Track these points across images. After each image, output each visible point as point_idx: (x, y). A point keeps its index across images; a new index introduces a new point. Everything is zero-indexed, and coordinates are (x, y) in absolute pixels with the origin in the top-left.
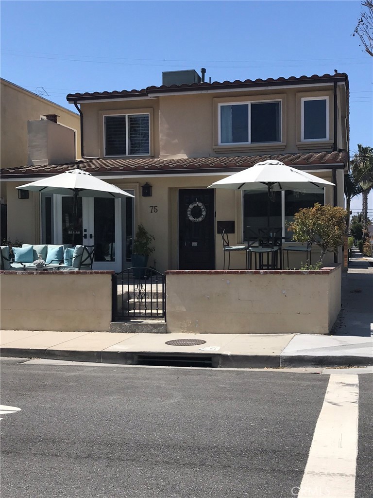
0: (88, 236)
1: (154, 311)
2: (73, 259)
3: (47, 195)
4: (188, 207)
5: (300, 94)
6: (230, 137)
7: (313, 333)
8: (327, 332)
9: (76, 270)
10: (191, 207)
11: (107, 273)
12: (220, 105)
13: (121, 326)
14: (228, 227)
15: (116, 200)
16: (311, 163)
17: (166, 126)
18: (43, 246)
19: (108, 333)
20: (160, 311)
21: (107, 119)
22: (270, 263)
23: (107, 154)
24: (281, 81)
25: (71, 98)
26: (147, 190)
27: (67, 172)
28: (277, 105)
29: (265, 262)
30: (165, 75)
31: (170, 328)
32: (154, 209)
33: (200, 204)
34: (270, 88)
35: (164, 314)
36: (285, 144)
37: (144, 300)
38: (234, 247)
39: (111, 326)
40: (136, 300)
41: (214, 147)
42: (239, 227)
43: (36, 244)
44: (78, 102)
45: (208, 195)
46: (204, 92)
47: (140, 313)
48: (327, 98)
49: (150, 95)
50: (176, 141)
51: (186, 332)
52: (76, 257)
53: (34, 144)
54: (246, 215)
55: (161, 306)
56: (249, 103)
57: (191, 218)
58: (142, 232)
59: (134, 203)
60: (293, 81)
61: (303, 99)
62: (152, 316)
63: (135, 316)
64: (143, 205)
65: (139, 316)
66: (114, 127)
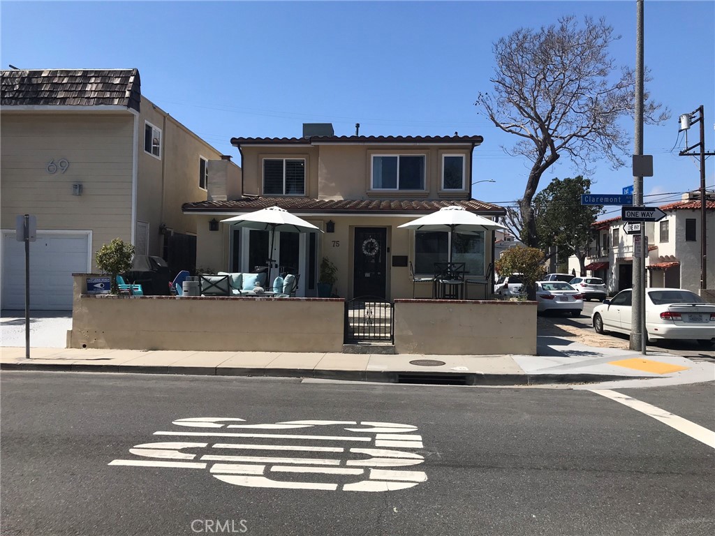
0: (274, 266)
1: (383, 335)
2: (284, 288)
3: (236, 230)
4: (363, 243)
5: (442, 151)
6: (381, 184)
7: (524, 354)
8: (536, 353)
9: (287, 297)
10: (365, 242)
12: (373, 156)
13: (353, 348)
14: (401, 261)
15: (301, 235)
17: (324, 171)
19: (341, 354)
20: (388, 335)
21: (266, 161)
22: (452, 294)
23: (265, 192)
24: (428, 139)
25: (235, 142)
26: (330, 227)
28: (422, 158)
29: (447, 292)
30: (306, 126)
31: (398, 350)
32: (336, 243)
33: (374, 241)
34: (418, 144)
35: (392, 337)
36: (428, 192)
37: (373, 325)
38: (423, 279)
39: (345, 347)
40: (366, 325)
41: (368, 191)
42: (412, 259)
44: (242, 145)
45: (381, 233)
46: (361, 144)
48: (463, 155)
49: (312, 144)
50: (333, 184)
51: (412, 353)
53: (214, 181)
54: (417, 251)
55: (388, 330)
56: (398, 156)
57: (365, 252)
58: (325, 264)
59: (318, 237)
60: (437, 139)
61: (444, 155)
62: (379, 339)
63: (360, 339)
64: (326, 239)
65: (364, 338)
66: (272, 169)
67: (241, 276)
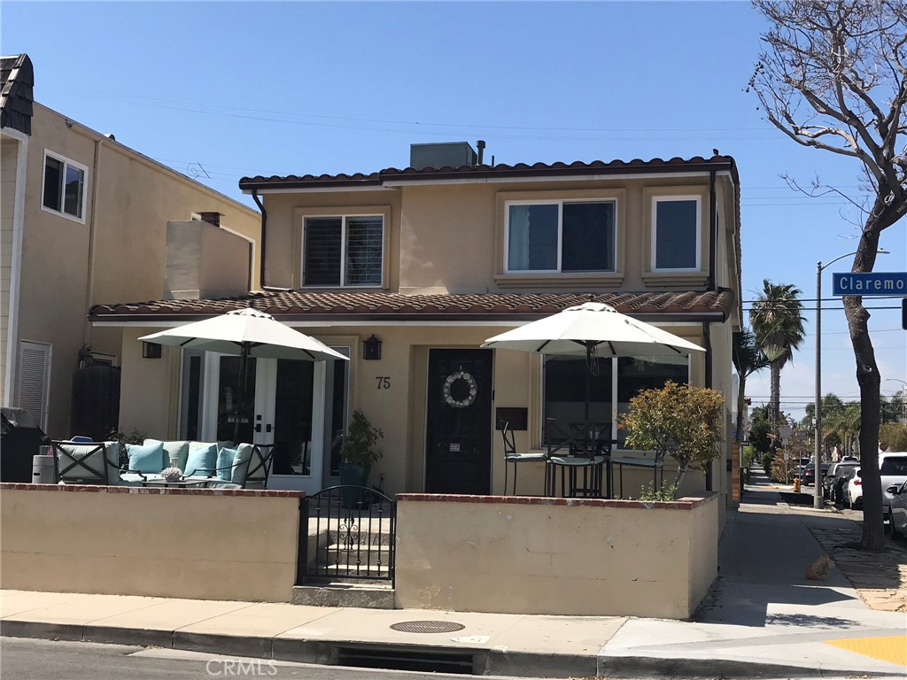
0: (263, 428)
1: (374, 568)
2: (234, 468)
3: (194, 354)
4: (445, 381)
5: (649, 190)
6: (526, 260)
7: (661, 617)
8: (687, 615)
9: (238, 487)
10: (450, 380)
11: (292, 495)
12: (508, 204)
13: (312, 594)
14: (516, 418)
15: (317, 365)
16: (664, 311)
17: (413, 238)
18: (182, 443)
19: (288, 605)
20: (385, 568)
21: (308, 221)
22: (588, 487)
23: (307, 282)
24: (617, 167)
25: (247, 185)
26: (372, 348)
27: (232, 312)
28: (606, 208)
29: (580, 485)
30: (415, 149)
31: (401, 599)
32: (384, 381)
33: (467, 376)
34: (596, 178)
35: (392, 573)
36: (622, 275)
37: (355, 547)
38: (524, 456)
39: (295, 592)
40: (342, 547)
41: (496, 277)
42: (536, 420)
43: (169, 439)
44: (259, 191)
45: (482, 360)
46: (480, 181)
47: (348, 570)
48: (697, 198)
49: (385, 184)
50: (429, 264)
51: (430, 608)
52: (239, 464)
53: (177, 262)
55: (385, 558)
56: (560, 203)
57: (450, 400)
58: (361, 422)
59: (349, 370)
60: (637, 166)
61: (656, 199)
62: (368, 577)
63: (338, 575)
64: (363, 374)
65: (346, 575)
66: (321, 237)
67: (186, 448)
